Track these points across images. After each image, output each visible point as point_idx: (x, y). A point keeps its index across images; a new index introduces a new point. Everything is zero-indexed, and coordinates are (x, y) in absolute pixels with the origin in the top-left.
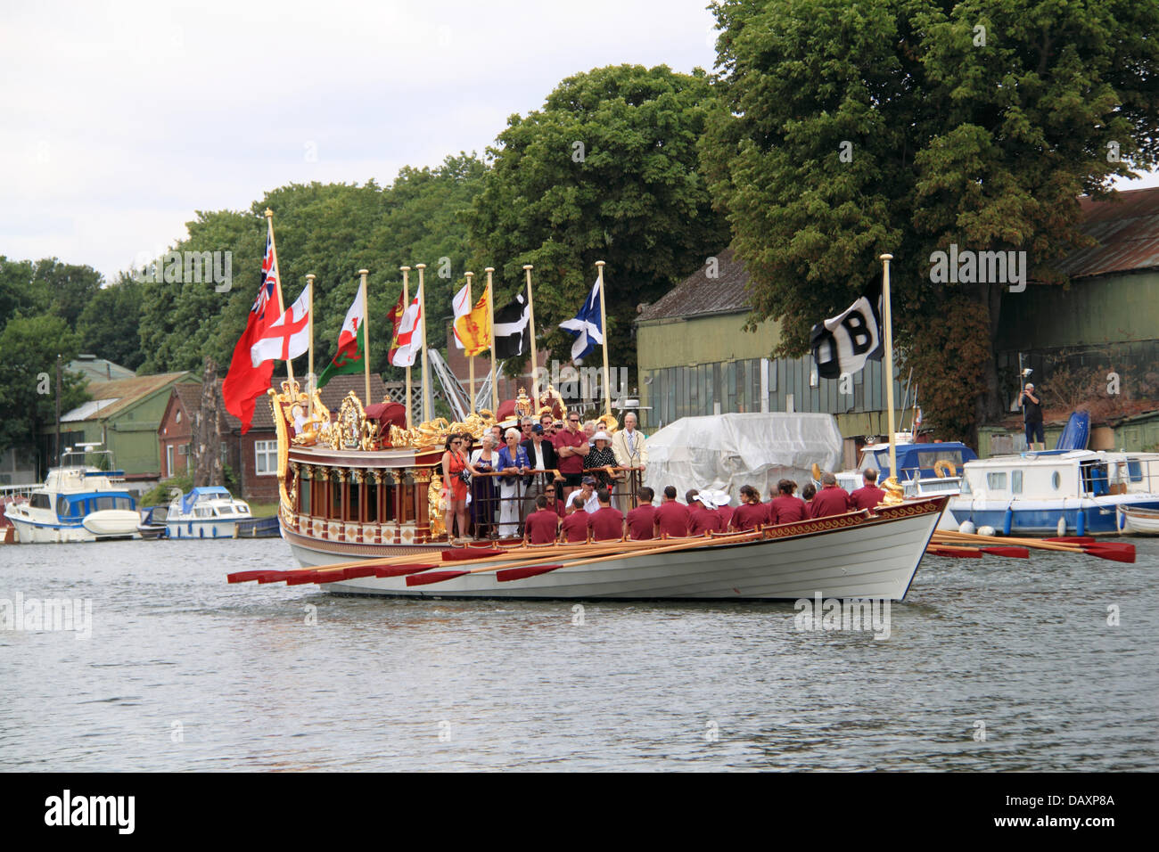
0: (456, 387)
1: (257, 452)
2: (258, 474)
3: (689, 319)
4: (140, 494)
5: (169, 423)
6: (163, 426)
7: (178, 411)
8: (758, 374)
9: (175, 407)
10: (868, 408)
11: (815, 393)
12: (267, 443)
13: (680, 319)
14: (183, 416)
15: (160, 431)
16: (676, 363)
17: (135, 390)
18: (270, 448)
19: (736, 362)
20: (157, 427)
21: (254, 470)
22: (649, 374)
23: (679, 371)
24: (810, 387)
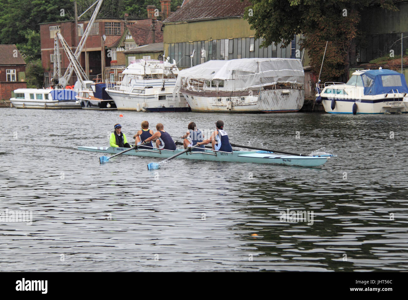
11: (252, 54)
13: (185, 22)
16: (182, 41)
19: (212, 41)
22: (169, 45)
23: (184, 44)
24: (250, 51)
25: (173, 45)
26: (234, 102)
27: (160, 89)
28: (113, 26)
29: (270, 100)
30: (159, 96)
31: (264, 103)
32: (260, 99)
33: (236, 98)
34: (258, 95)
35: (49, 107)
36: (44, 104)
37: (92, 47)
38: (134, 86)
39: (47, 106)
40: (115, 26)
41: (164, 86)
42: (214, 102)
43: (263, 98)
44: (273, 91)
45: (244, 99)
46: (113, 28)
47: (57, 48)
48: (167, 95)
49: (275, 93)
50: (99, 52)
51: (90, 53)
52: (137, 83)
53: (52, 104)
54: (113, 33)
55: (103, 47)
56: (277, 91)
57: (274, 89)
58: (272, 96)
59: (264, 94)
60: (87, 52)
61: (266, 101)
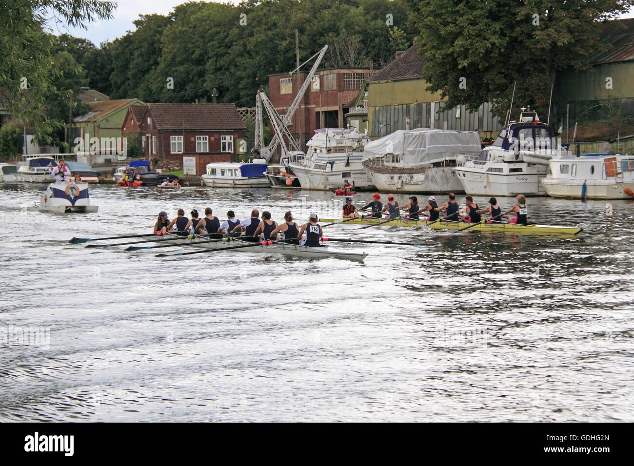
0: (274, 112)
1: (171, 142)
2: (172, 153)
3: (394, 81)
4: (112, 161)
5: (127, 125)
6: (124, 126)
7: (131, 119)
8: (429, 110)
9: (130, 117)
10: (485, 129)
11: (458, 121)
12: (176, 137)
13: (390, 81)
14: (134, 122)
15: (122, 129)
16: (387, 104)
17: (110, 107)
18: (178, 140)
19: (418, 104)
20: (121, 126)
21: (170, 151)
22: (373, 109)
23: (389, 108)
24: (456, 118)
25: (377, 108)
26: (404, 180)
27: (344, 164)
28: (354, 78)
29: (438, 179)
30: (343, 173)
31: (432, 182)
32: (427, 178)
33: (406, 175)
34: (424, 172)
35: (238, 186)
36: (231, 182)
37: (328, 105)
38: (317, 161)
39: (235, 184)
40: (357, 78)
41: (348, 160)
42: (388, 180)
43: (430, 177)
44: (442, 168)
45: (412, 177)
46: (354, 81)
47: (259, 110)
48: (352, 172)
49: (444, 171)
50: (336, 112)
51: (326, 113)
52: (319, 157)
53: (241, 182)
54: (354, 87)
55: (341, 105)
56: (446, 169)
57: (443, 166)
58: (441, 174)
59: (432, 172)
60: (323, 112)
61: (433, 180)
